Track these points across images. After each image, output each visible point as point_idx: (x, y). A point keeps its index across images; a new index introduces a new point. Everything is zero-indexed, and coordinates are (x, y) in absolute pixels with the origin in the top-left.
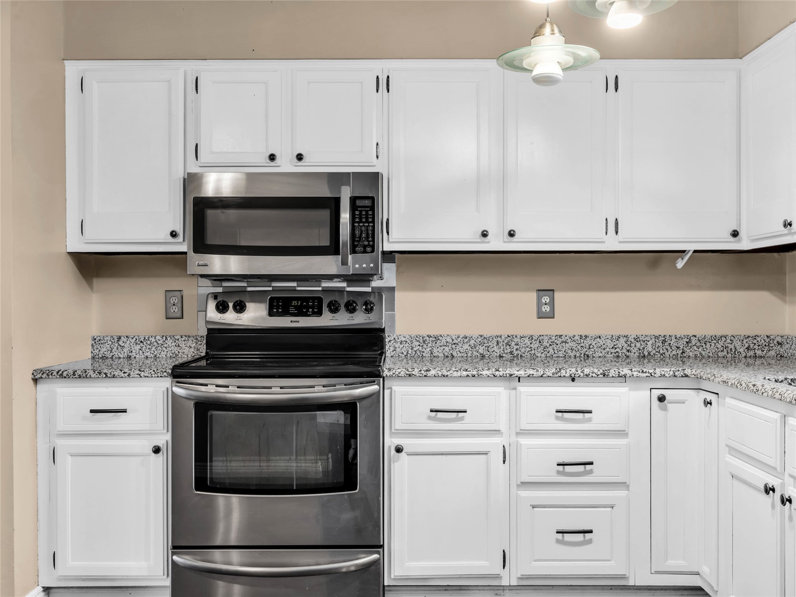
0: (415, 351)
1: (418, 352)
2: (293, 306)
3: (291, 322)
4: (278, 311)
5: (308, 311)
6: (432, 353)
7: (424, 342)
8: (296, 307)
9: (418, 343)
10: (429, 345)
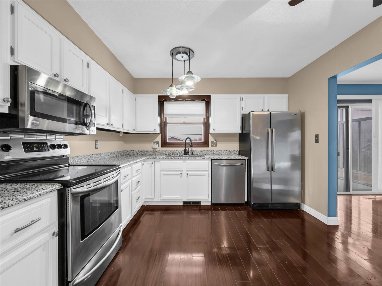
0: (72, 162)
1: (72, 163)
2: (34, 147)
3: (37, 154)
4: (28, 149)
5: (42, 149)
6: (76, 162)
7: (74, 159)
8: (36, 147)
9: (72, 159)
10: (75, 160)
